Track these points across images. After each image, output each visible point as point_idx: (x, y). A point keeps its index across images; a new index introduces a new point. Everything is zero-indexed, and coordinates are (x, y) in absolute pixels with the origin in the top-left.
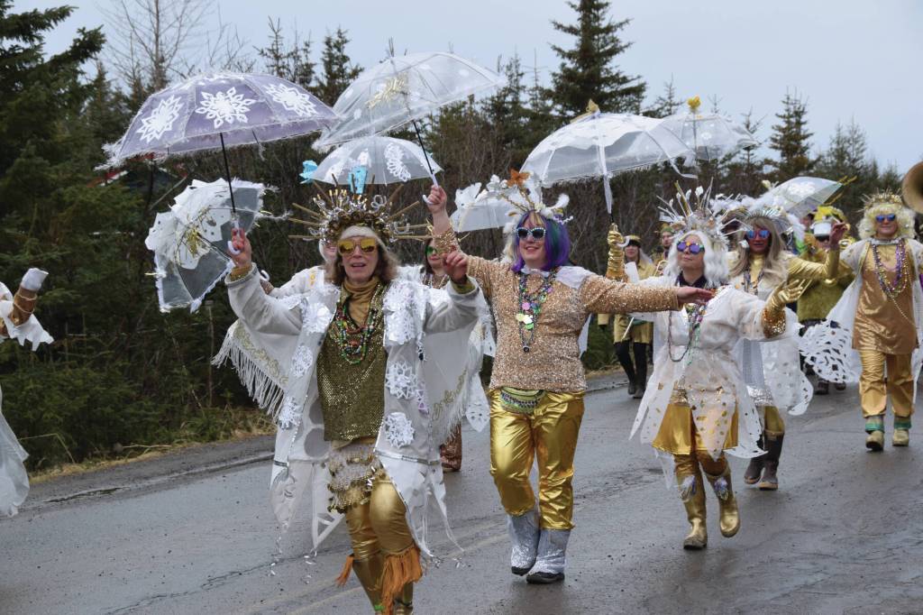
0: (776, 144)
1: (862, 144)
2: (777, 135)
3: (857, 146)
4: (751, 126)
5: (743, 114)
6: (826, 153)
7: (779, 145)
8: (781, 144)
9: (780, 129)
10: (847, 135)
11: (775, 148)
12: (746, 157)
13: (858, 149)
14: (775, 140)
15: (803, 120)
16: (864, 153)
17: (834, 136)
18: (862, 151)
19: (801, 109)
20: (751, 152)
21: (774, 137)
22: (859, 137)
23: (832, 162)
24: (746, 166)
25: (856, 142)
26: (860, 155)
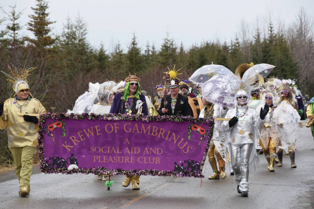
0: (31, 27)
1: (85, 30)
2: (32, 22)
3: (82, 31)
4: (16, 14)
5: (10, 7)
6: (60, 35)
7: (33, 28)
8: (35, 27)
9: (34, 18)
10: (75, 23)
11: (31, 30)
12: (13, 35)
13: (82, 33)
14: (31, 25)
15: (46, 12)
16: (86, 36)
17: (66, 24)
18: (85, 34)
19: (45, 5)
20: (16, 32)
21: (31, 22)
22: (83, 25)
23: (65, 41)
24: (13, 41)
25: (81, 28)
26: (83, 37)
